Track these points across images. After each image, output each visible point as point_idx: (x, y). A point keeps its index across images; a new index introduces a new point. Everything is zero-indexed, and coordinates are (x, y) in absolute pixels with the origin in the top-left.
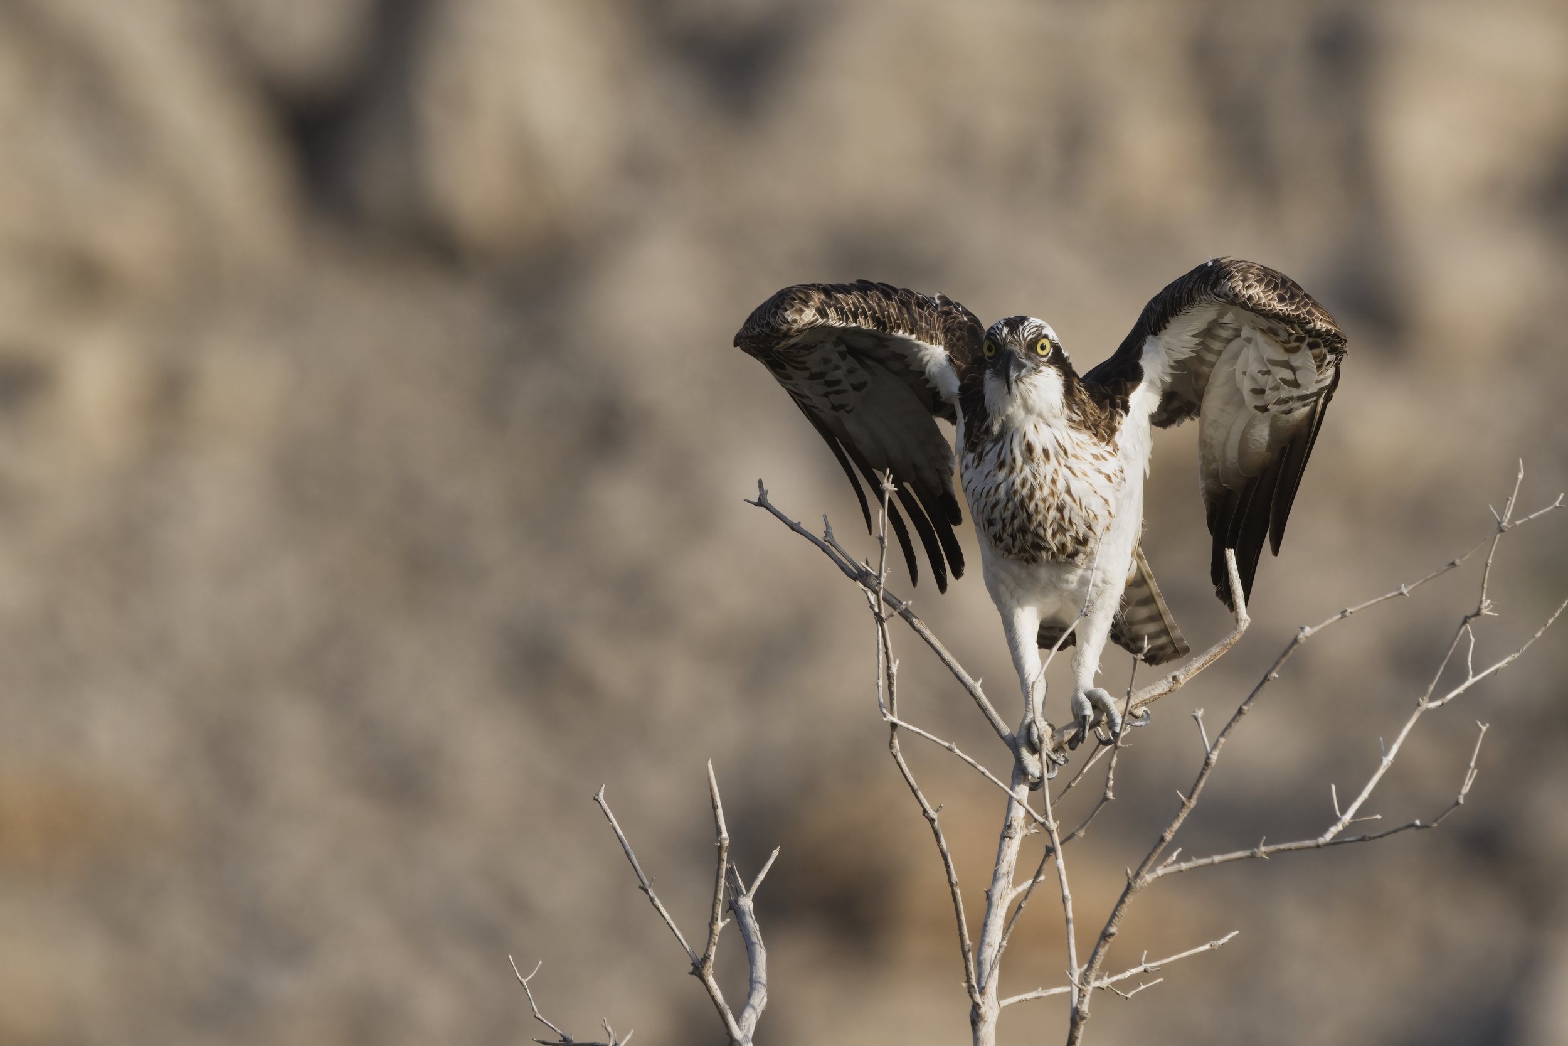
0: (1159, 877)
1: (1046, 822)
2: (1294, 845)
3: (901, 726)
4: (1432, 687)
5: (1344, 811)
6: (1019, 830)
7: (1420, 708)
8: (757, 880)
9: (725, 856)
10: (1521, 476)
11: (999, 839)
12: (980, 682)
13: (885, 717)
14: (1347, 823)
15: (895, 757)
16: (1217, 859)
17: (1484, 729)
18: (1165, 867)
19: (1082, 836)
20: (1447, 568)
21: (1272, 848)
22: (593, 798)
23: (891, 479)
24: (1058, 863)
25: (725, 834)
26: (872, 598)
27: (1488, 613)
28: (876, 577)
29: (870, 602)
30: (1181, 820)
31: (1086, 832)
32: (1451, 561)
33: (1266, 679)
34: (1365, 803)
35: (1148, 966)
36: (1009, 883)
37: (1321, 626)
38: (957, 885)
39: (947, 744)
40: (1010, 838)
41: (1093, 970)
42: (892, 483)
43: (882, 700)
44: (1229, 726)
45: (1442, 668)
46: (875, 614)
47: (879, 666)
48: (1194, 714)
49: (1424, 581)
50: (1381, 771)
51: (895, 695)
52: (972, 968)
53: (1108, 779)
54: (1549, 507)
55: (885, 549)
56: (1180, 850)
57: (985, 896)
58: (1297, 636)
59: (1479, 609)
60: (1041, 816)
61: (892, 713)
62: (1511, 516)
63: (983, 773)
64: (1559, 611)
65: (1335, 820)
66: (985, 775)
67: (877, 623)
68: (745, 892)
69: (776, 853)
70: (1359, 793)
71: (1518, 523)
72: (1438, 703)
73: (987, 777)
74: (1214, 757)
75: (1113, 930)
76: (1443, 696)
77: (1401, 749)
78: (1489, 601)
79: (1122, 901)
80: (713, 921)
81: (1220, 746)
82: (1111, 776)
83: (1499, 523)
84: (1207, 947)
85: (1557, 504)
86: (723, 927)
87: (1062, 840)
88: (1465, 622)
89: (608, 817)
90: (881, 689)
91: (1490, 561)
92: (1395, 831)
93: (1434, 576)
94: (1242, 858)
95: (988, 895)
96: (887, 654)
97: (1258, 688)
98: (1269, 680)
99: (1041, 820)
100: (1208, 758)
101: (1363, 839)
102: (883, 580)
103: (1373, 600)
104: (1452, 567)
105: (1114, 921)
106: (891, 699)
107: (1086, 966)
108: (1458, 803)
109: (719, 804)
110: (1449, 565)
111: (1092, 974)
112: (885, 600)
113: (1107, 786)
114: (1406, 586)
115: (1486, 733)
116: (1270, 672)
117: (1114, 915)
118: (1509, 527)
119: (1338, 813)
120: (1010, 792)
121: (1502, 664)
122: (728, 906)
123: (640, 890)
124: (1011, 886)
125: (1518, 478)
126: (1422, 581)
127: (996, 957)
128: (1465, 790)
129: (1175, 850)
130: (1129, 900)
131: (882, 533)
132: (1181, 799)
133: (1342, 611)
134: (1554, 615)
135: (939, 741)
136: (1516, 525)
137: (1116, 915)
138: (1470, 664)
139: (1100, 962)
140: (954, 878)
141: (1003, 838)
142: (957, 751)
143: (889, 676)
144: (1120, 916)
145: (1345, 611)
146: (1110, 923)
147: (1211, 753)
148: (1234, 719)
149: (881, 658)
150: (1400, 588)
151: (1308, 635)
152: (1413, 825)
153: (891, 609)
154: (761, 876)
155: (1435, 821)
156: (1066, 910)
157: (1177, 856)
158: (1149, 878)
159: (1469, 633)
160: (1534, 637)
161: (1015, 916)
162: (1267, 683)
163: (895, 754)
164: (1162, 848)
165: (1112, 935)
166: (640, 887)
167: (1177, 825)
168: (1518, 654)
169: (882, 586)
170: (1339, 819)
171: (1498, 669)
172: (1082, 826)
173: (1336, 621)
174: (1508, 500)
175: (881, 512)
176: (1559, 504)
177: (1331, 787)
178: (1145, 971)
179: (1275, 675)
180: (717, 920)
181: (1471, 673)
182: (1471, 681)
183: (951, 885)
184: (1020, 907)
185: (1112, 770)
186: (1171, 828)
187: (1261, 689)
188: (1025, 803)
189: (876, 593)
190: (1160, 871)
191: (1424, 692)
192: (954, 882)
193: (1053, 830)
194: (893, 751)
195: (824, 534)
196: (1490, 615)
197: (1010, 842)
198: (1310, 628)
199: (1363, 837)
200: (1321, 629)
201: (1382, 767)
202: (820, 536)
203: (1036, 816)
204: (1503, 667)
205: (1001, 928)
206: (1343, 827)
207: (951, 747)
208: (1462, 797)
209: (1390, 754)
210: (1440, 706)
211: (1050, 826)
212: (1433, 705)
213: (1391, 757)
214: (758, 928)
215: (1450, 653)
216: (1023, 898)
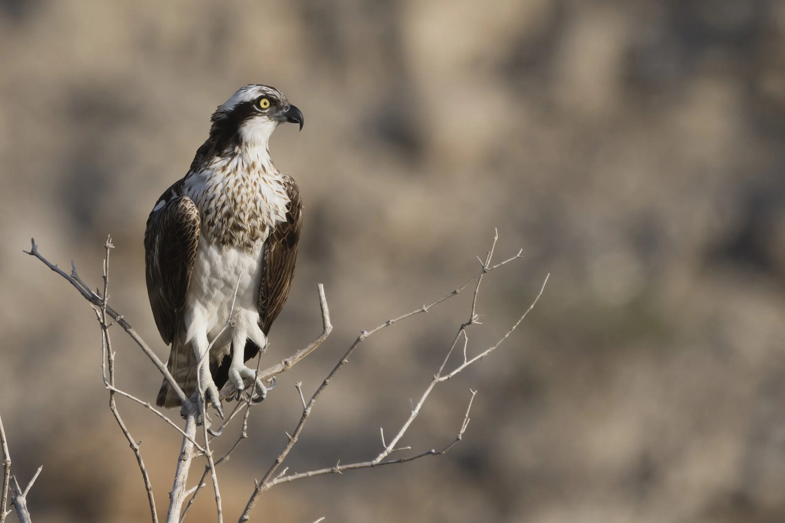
0: (275, 485)
1: (206, 451)
2: (357, 465)
3: (117, 392)
4: (442, 368)
5: (388, 444)
6: (190, 455)
7: (435, 381)
8: (29, 486)
9: (8, 471)
10: (496, 238)
11: (177, 461)
13: (107, 387)
14: (390, 453)
15: (113, 411)
16: (310, 473)
17: (474, 393)
18: (279, 478)
19: (228, 460)
20: (451, 295)
21: (344, 467)
23: (111, 241)
24: (213, 476)
25: (8, 458)
26: (99, 314)
27: (476, 323)
28: (101, 301)
29: (98, 316)
30: (288, 450)
31: (230, 457)
32: (454, 291)
33: (340, 363)
34: (400, 439)
36: (183, 488)
38: (151, 490)
39: (145, 403)
40: (185, 460)
42: (111, 244)
43: (105, 376)
44: (318, 392)
45: (448, 356)
46: (101, 323)
47: (103, 355)
48: (297, 385)
50: (411, 420)
51: (113, 373)
53: (244, 425)
54: (514, 257)
55: (107, 285)
56: (287, 468)
57: (170, 496)
58: (359, 337)
59: (471, 320)
60: (202, 447)
61: (111, 384)
62: (490, 263)
63: (167, 421)
65: (383, 450)
66: (168, 422)
67: (102, 329)
68: (21, 494)
69: (40, 469)
70: (397, 433)
71: (494, 267)
72: (445, 378)
73: (170, 423)
74: (309, 411)
75: (246, 517)
76: (449, 373)
77: (422, 406)
78: (477, 315)
79: (252, 499)
81: (312, 405)
82: (245, 423)
83: (483, 267)
85: (518, 255)
86: (7, 515)
87: (216, 462)
88: (462, 328)
90: (104, 369)
91: (477, 291)
92: (420, 456)
93: (443, 300)
94: (326, 473)
95: (171, 495)
96: (108, 348)
97: (335, 369)
98: (342, 364)
99: (202, 449)
100: (305, 412)
101: (400, 461)
102: (106, 303)
103: (405, 314)
104: (455, 294)
105: (247, 512)
106: (111, 376)
108: (458, 439)
109: (5, 440)
110: (452, 293)
113: (243, 429)
114: (425, 306)
115: (475, 396)
116: (343, 359)
117: (247, 508)
118: (489, 269)
119: (385, 446)
120: (184, 433)
121: (485, 353)
122: (10, 502)
124: (184, 490)
125: (494, 240)
126: (436, 303)
128: (463, 431)
129: (284, 468)
130: (256, 499)
131: (105, 274)
132: (288, 437)
133: (387, 321)
134: (516, 324)
135: (140, 401)
136: (494, 268)
137: (248, 508)
138: (465, 354)
140: (149, 485)
141: (180, 460)
142: (151, 407)
143: (110, 362)
144: (251, 509)
145: (389, 322)
146: (245, 513)
147: (306, 409)
148: (321, 388)
149: (104, 350)
150: (423, 307)
151: (366, 336)
152: (430, 453)
153: (111, 320)
154: (31, 484)
155: (444, 450)
156: (217, 505)
157: (285, 472)
158: (268, 485)
159: (464, 335)
160: (504, 337)
161: (187, 508)
162: (341, 366)
163: (113, 409)
164: (277, 467)
165: (246, 520)
167: (286, 453)
168: (495, 348)
169: (105, 306)
170: (385, 449)
171: (482, 356)
172: (228, 454)
173: (383, 328)
174: (488, 253)
175: (104, 261)
176: (520, 255)
177: (380, 430)
179: (346, 360)
180: (4, 511)
181: (466, 359)
182: (466, 364)
183: (148, 490)
184: (190, 503)
185: (246, 419)
186: (282, 455)
187: (337, 369)
188: (193, 439)
190: (276, 481)
191: (436, 372)
192: (149, 488)
193: (210, 456)
194: (112, 408)
195: (72, 273)
196: (478, 324)
197: (184, 463)
198: (367, 332)
199: (400, 460)
200: (374, 332)
201: (411, 417)
202: (69, 274)
203: (199, 447)
204: (485, 356)
205: (178, 516)
206: (388, 454)
207: (147, 405)
208: (460, 435)
209: (416, 409)
210: (447, 380)
211: (208, 453)
212: (442, 379)
213: (417, 411)
214: (29, 516)
215: (453, 347)
216: (192, 497)
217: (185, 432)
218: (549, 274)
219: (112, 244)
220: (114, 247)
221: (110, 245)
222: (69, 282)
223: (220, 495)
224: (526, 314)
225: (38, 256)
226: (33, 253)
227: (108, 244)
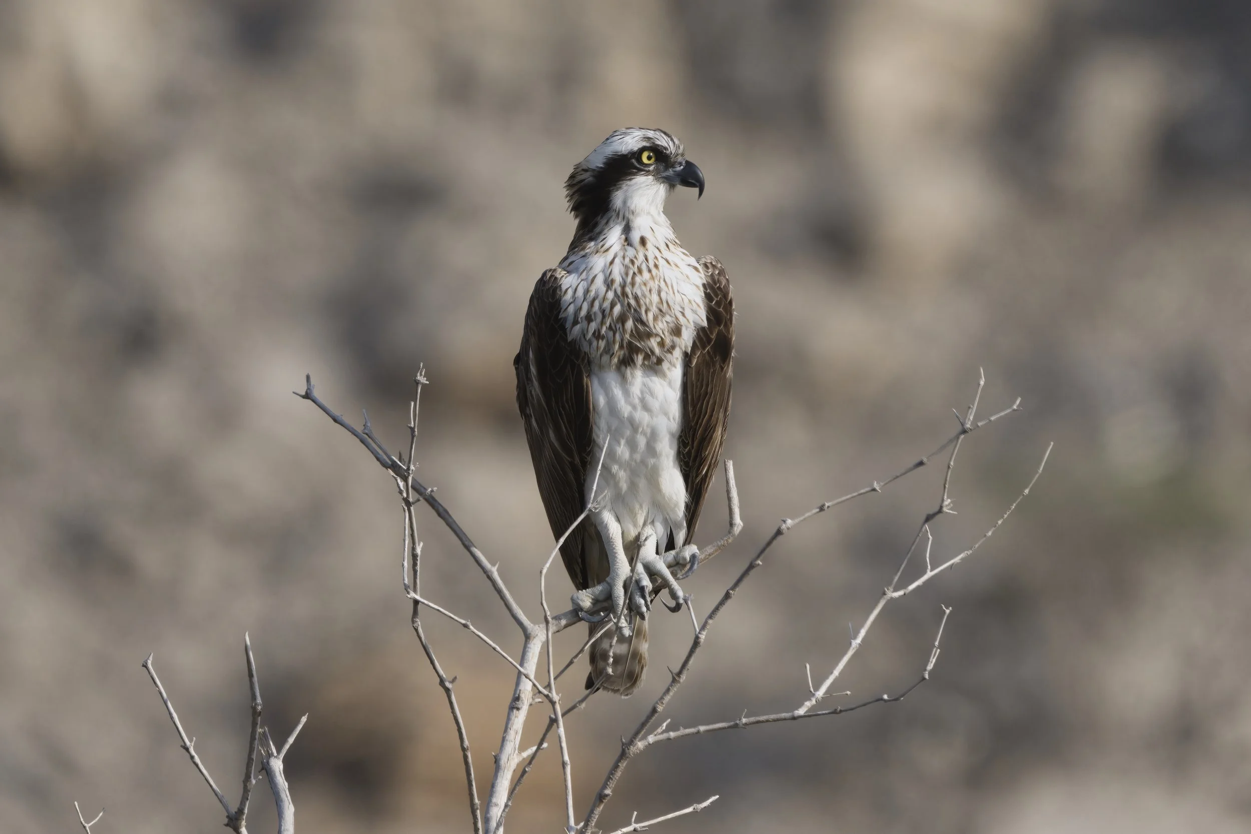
0: (649, 744)
1: (550, 694)
2: (771, 718)
3: (423, 603)
4: (896, 578)
5: (817, 688)
6: (526, 702)
7: (885, 597)
8: (286, 744)
9: (259, 720)
10: (982, 383)
11: (507, 710)
12: (497, 566)
13: (409, 594)
14: (820, 699)
15: (416, 630)
16: (702, 728)
17: (948, 611)
18: (655, 735)
19: (582, 708)
20: (915, 466)
21: (752, 719)
22: (142, 665)
23: (423, 373)
24: (559, 731)
25: (259, 701)
26: (401, 484)
27: (948, 511)
28: (405, 468)
29: (399, 487)
30: (671, 694)
32: (917, 461)
33: (751, 567)
34: (836, 681)
35: (638, 826)
36: (515, 749)
37: (802, 518)
38: (468, 749)
39: (463, 622)
40: (518, 709)
41: (589, 828)
42: (424, 377)
43: (407, 580)
44: (717, 609)
45: (905, 562)
46: (404, 499)
47: (404, 549)
49: (894, 479)
50: (850, 653)
51: (418, 575)
52: (480, 825)
54: (1007, 410)
55: (415, 440)
56: (669, 720)
57: (494, 760)
58: (780, 528)
59: (941, 507)
60: (545, 688)
61: (415, 591)
62: (973, 419)
63: (494, 649)
64: (1008, 513)
65: (809, 695)
66: (497, 651)
67: (405, 507)
68: (275, 754)
69: (304, 719)
70: (831, 672)
71: (979, 424)
72: (901, 593)
74: (703, 637)
75: (608, 791)
76: (905, 586)
77: (868, 633)
78: (949, 501)
79: (616, 767)
80: (247, 778)
81: (708, 628)
83: (963, 425)
84: (689, 810)
85: (1014, 407)
86: (255, 784)
87: (564, 711)
88: (928, 518)
89: (155, 683)
90: (406, 569)
91: (952, 463)
92: (864, 705)
93: (903, 474)
94: (725, 728)
95: (496, 759)
96: (412, 536)
97: (744, 575)
98: (754, 567)
99: (546, 692)
100: (697, 638)
101: (834, 712)
103: (847, 495)
104: (920, 466)
105: (608, 783)
106: (415, 578)
107: (582, 824)
108: (924, 679)
109: (255, 672)
110: (917, 464)
111: (587, 831)
112: (412, 487)
114: (876, 483)
115: (948, 615)
116: (755, 559)
117: (609, 778)
118: (972, 428)
119: (812, 690)
121: (957, 560)
122: (261, 767)
123: (182, 748)
124: (517, 752)
125: (979, 384)
127: (501, 816)
128: (930, 667)
129: (665, 721)
130: (623, 765)
131: (413, 423)
132: (672, 674)
133: (820, 505)
134: (1003, 516)
135: (456, 618)
136: (978, 426)
137: (611, 778)
138: (928, 559)
139: (595, 820)
140: (466, 743)
141: (511, 709)
142: (471, 627)
143: (414, 556)
144: (614, 779)
145: (824, 505)
146: (605, 786)
147: (699, 634)
148: (722, 603)
149: (407, 542)
150: (873, 484)
151: (791, 526)
152: (882, 699)
153: (417, 496)
154: (291, 740)
155: (902, 696)
156: (565, 773)
157: (667, 726)
158: (640, 745)
159: (927, 531)
160: (985, 536)
161: (519, 779)
162: (752, 573)
163: (416, 628)
164: (654, 718)
165: (607, 795)
166: (182, 746)
167: (667, 698)
168: (971, 552)
169: (410, 479)
170: (814, 695)
171: (953, 564)
172: (582, 699)
173: (815, 514)
174: (969, 406)
175: (413, 404)
176: (1017, 407)
177: (806, 667)
178: (635, 830)
179: (759, 562)
180: (250, 777)
181: (929, 567)
183: (464, 750)
184: (524, 772)
186: (662, 701)
187: (748, 575)
188: (532, 677)
189: (405, 479)
190: (651, 739)
191: (889, 584)
192: (465, 747)
193: (555, 702)
194: (415, 625)
195: (364, 427)
196: (950, 513)
197: (517, 712)
198: (791, 519)
199: (836, 710)
200: (802, 521)
201: (851, 648)
202: (359, 429)
203: (541, 688)
204: (958, 563)
205: (506, 789)
206: (816, 702)
207: (467, 624)
208: (927, 672)
209: (858, 637)
210: (902, 596)
211: (553, 697)
212: (897, 594)
213: (859, 640)
214: (287, 787)
215: (913, 548)
216: (528, 762)
217: (520, 666)
218: (1052, 443)
219: (425, 379)
220: (428, 382)
221: (422, 379)
222: (358, 440)
223: (569, 758)
224: (1017, 502)
225: (314, 401)
226: (307, 396)
227: (419, 378)
